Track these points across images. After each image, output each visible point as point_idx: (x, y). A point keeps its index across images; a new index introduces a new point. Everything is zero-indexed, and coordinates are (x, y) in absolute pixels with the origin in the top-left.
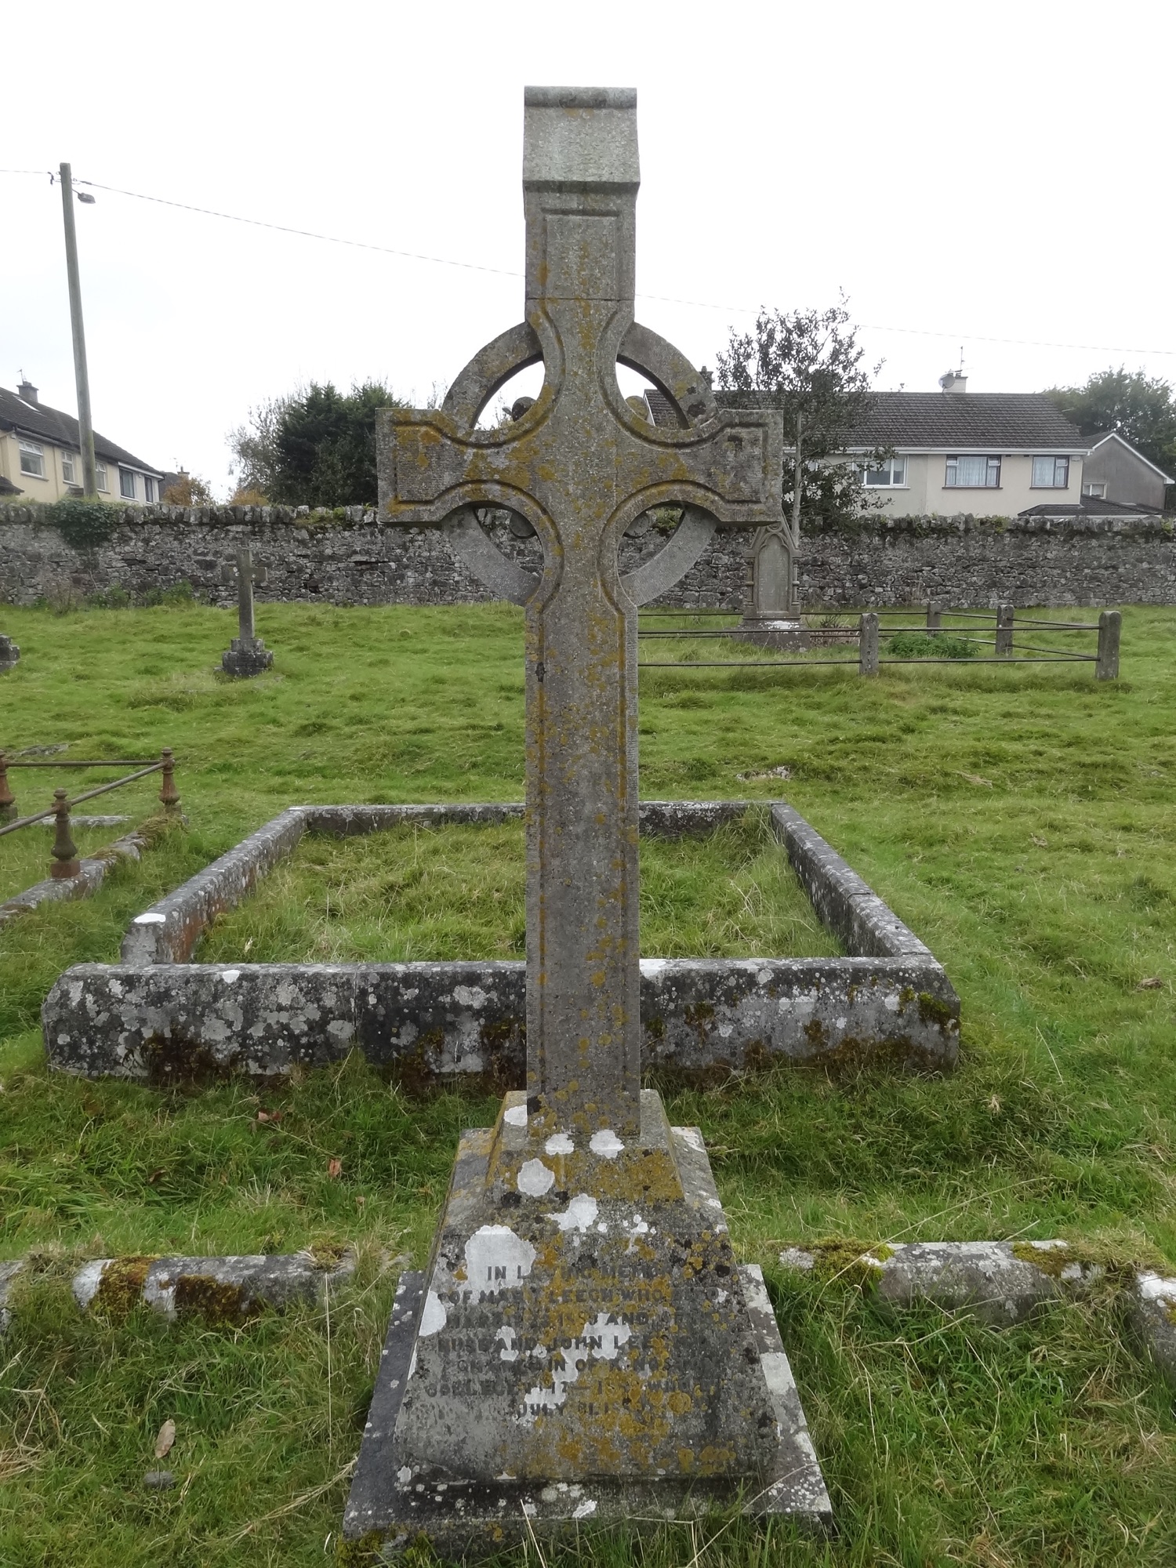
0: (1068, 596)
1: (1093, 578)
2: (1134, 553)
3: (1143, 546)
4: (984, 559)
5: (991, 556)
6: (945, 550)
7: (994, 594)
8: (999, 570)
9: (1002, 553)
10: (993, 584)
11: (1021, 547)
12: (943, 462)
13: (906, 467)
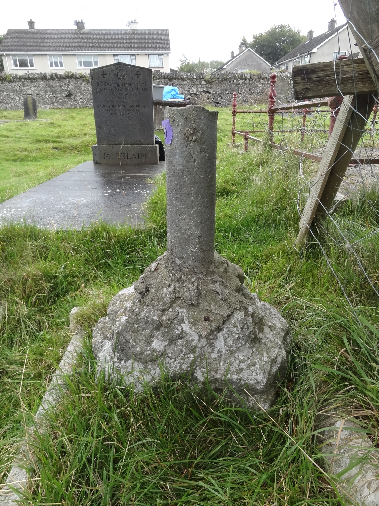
12: (112, 58)
13: (98, 59)
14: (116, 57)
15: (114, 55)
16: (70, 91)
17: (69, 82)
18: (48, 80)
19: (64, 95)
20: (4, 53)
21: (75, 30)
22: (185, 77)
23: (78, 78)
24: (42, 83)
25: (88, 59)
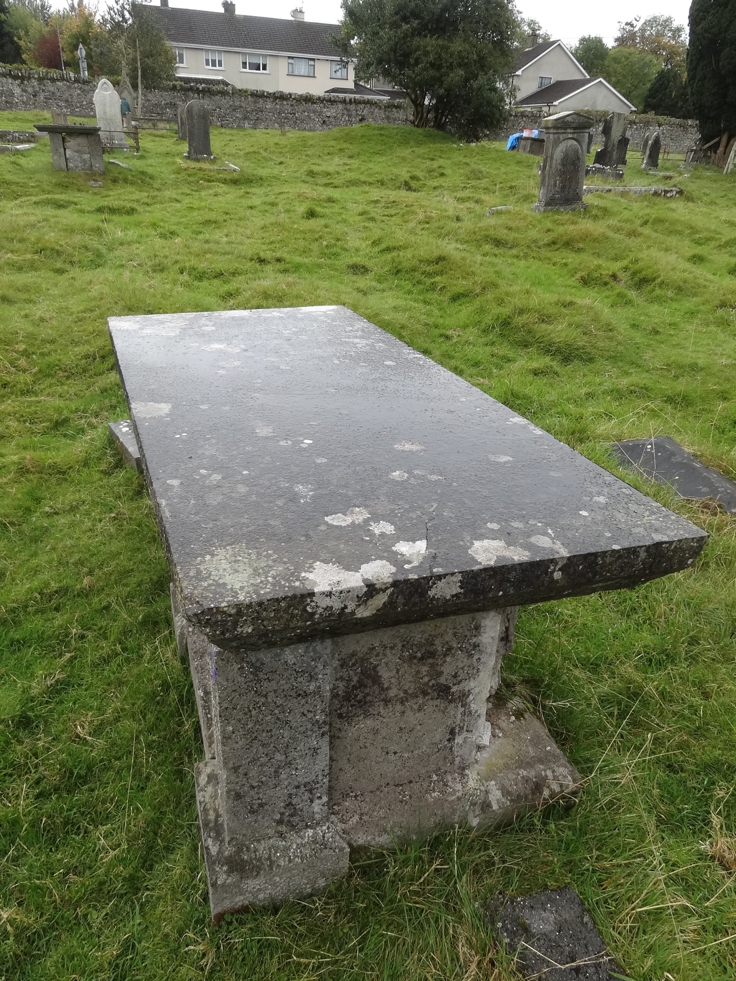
0: (276, 125)
1: (286, 118)
2: (302, 108)
3: (304, 106)
4: (241, 107)
5: (243, 105)
6: (224, 101)
7: (246, 122)
8: (248, 112)
9: (248, 104)
10: (245, 118)
11: (255, 102)
12: (286, 61)
13: (269, 62)
14: (291, 61)
15: (289, 57)
25: (255, 60)
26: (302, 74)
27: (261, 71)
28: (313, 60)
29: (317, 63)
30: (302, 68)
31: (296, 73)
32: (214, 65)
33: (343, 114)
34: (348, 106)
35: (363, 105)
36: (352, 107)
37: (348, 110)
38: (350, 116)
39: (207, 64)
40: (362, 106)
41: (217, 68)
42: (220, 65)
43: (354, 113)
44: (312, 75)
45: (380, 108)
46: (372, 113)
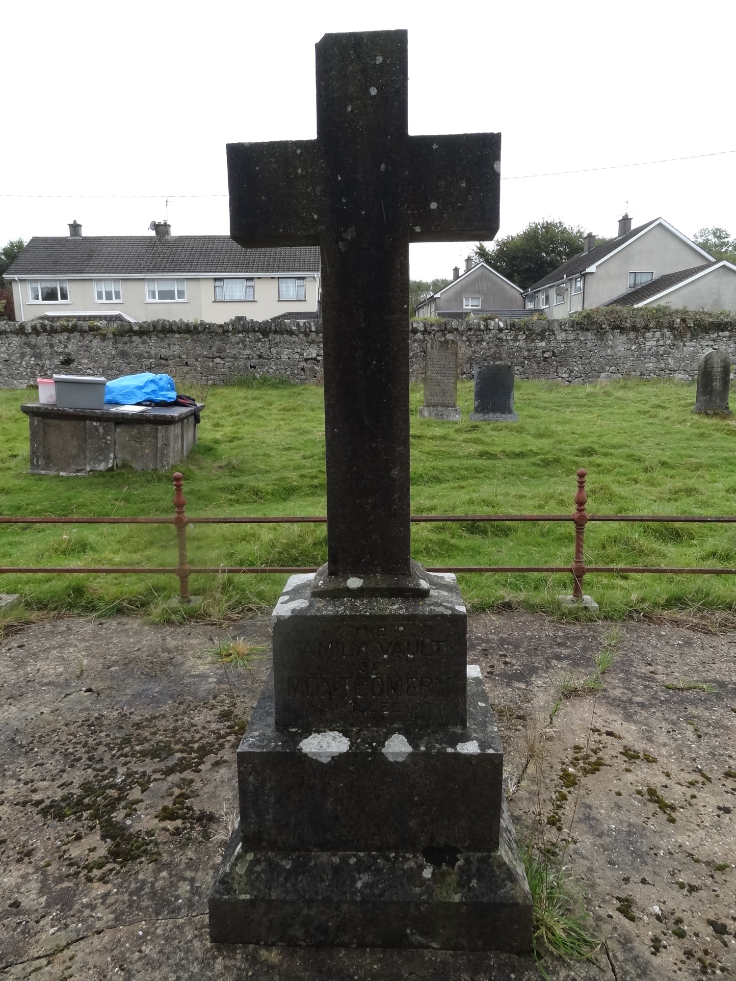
12: (211, 284)
13: (186, 287)
14: (218, 284)
15: (216, 279)
16: (69, 354)
17: (68, 339)
18: (27, 335)
19: (56, 361)
20: (16, 277)
21: (151, 238)
22: (294, 328)
23: (85, 332)
24: (15, 340)
25: (166, 287)
26: (236, 298)
27: (177, 300)
28: (251, 279)
29: (257, 283)
30: (235, 289)
31: (227, 298)
32: (109, 296)
33: (23, 355)
34: (33, 339)
35: (65, 335)
36: (43, 339)
37: (33, 347)
38: (38, 356)
39: (100, 297)
40: (63, 337)
41: (114, 301)
42: (118, 297)
43: (46, 350)
44: (251, 299)
45: (104, 337)
46: (88, 348)
